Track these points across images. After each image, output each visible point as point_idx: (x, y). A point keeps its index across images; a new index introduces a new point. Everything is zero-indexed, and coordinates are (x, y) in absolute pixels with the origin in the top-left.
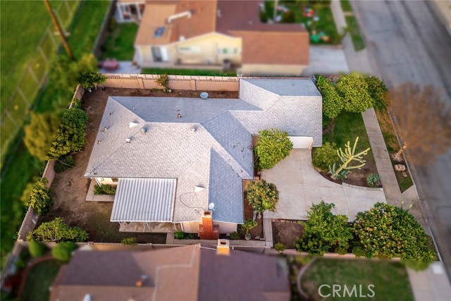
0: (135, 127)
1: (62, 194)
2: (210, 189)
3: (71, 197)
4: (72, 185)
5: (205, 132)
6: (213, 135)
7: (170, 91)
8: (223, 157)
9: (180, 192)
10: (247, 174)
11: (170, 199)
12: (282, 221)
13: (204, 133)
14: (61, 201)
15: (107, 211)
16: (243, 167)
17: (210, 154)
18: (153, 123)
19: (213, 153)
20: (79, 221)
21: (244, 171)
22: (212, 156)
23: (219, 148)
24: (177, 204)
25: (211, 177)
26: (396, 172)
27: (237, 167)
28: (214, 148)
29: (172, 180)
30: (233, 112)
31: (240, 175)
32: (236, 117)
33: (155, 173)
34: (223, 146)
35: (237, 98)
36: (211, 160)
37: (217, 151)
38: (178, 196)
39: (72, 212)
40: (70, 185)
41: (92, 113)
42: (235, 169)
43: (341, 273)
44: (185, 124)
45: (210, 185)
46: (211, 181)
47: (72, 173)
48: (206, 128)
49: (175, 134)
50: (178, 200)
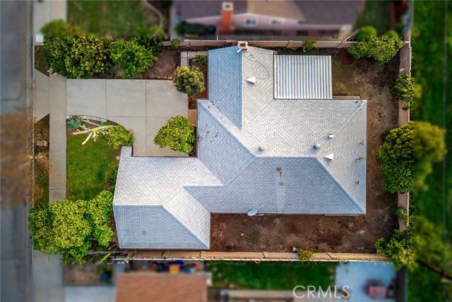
0: (327, 153)
1: (385, 103)
2: (241, 79)
3: (375, 99)
4: (377, 114)
5: (249, 147)
6: (240, 145)
7: (294, 249)
8: (228, 121)
9: (270, 82)
10: (203, 104)
11: (279, 78)
12: (171, 78)
13: (250, 145)
14: (384, 95)
15: (337, 85)
16: (207, 112)
17: (243, 121)
18: (308, 156)
19: (239, 124)
20: (361, 74)
21: (206, 107)
22: (240, 118)
23: (233, 130)
24: (272, 69)
25: (241, 93)
26: (47, 140)
27: (214, 111)
28: (238, 130)
29: (279, 98)
30: (218, 183)
31: (210, 104)
32: (214, 178)
33: (296, 103)
34: (229, 133)
35: (212, 215)
36: (240, 114)
37: (235, 127)
38: (272, 78)
39: (369, 82)
40: (379, 114)
41: (381, 211)
42: (216, 109)
43: (124, 30)
44: (272, 156)
45: (241, 84)
46: (240, 88)
47: (382, 128)
48: (248, 152)
49: (281, 144)
50: (271, 74)
